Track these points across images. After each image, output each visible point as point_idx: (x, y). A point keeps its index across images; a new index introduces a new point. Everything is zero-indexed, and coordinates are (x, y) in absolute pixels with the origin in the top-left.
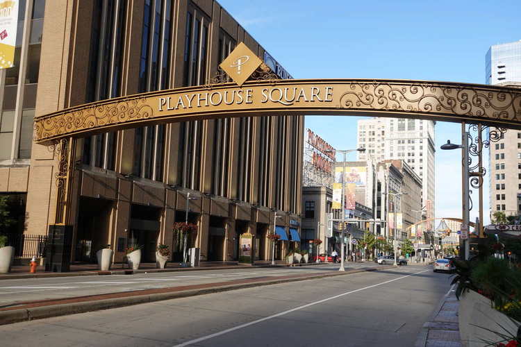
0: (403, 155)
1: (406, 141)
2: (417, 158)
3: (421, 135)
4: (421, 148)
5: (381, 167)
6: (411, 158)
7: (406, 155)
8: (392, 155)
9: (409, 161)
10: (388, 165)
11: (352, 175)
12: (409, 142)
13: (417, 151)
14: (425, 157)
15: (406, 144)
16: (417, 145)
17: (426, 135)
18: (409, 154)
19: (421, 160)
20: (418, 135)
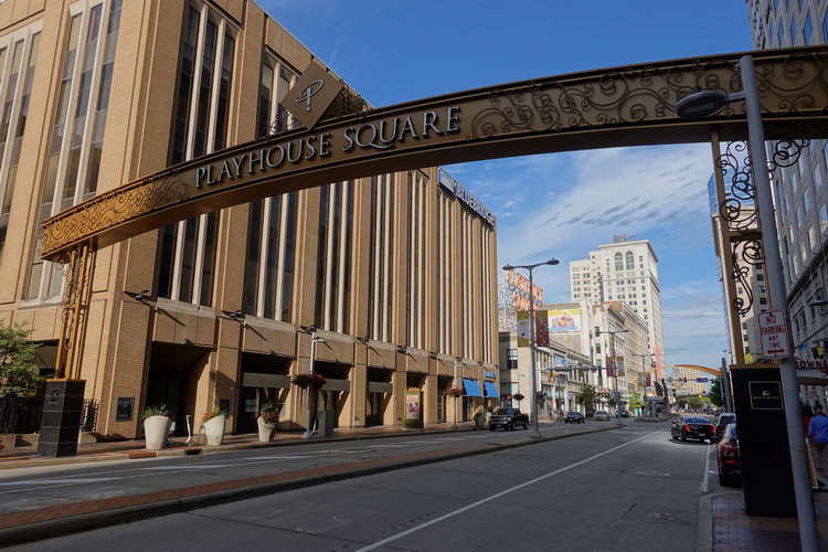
0: (624, 297)
1: (626, 282)
2: (640, 300)
3: (642, 273)
4: (644, 288)
5: (598, 309)
6: (633, 299)
7: (627, 297)
8: (610, 298)
9: (631, 303)
10: (606, 307)
11: (563, 318)
12: (629, 282)
13: (639, 292)
14: (649, 298)
15: (626, 285)
16: (638, 284)
17: (647, 274)
18: (630, 296)
19: (645, 302)
20: (638, 274)
